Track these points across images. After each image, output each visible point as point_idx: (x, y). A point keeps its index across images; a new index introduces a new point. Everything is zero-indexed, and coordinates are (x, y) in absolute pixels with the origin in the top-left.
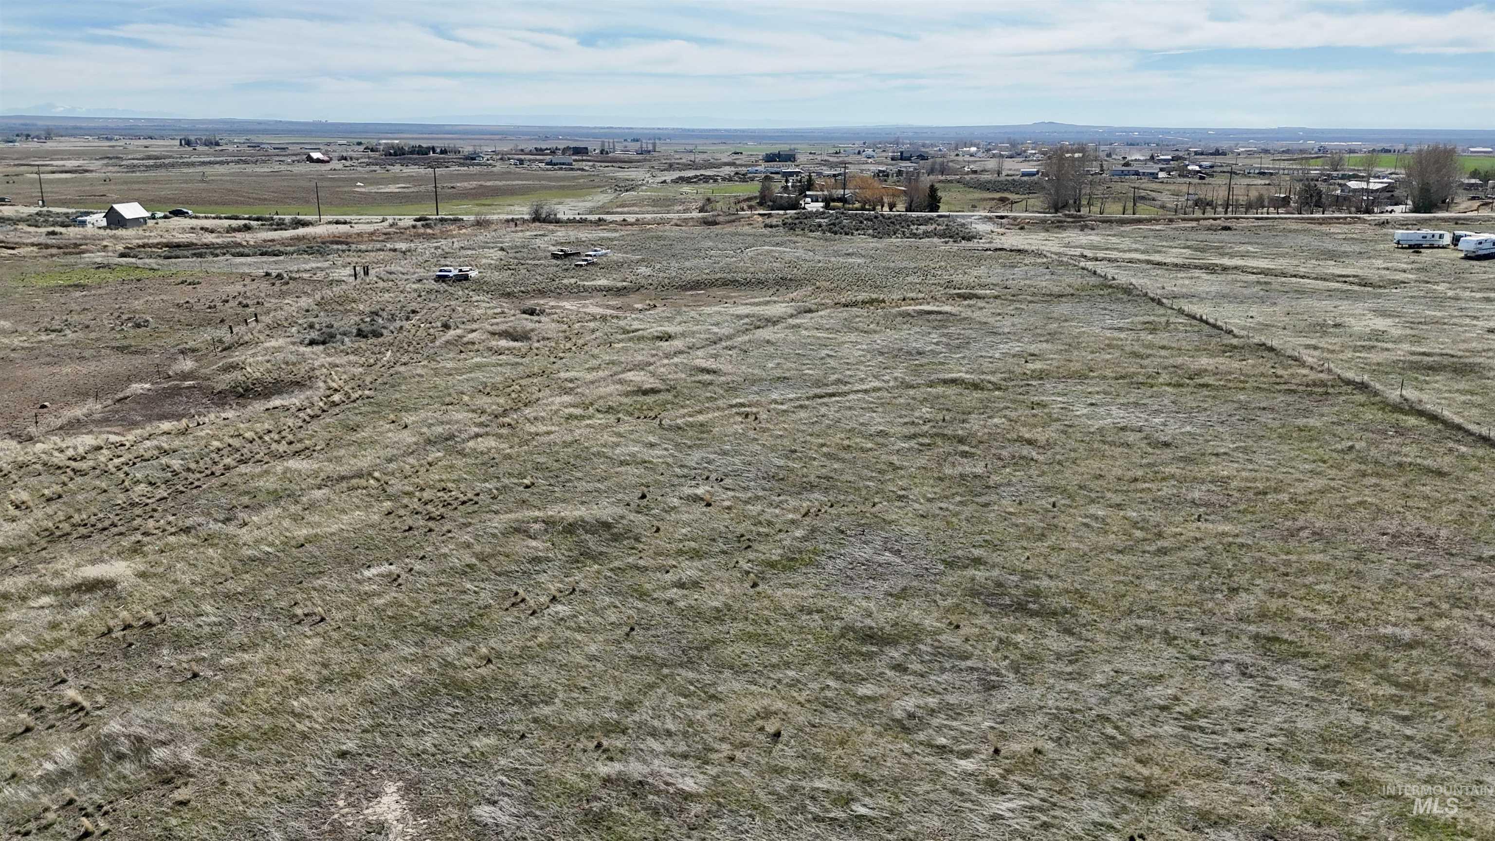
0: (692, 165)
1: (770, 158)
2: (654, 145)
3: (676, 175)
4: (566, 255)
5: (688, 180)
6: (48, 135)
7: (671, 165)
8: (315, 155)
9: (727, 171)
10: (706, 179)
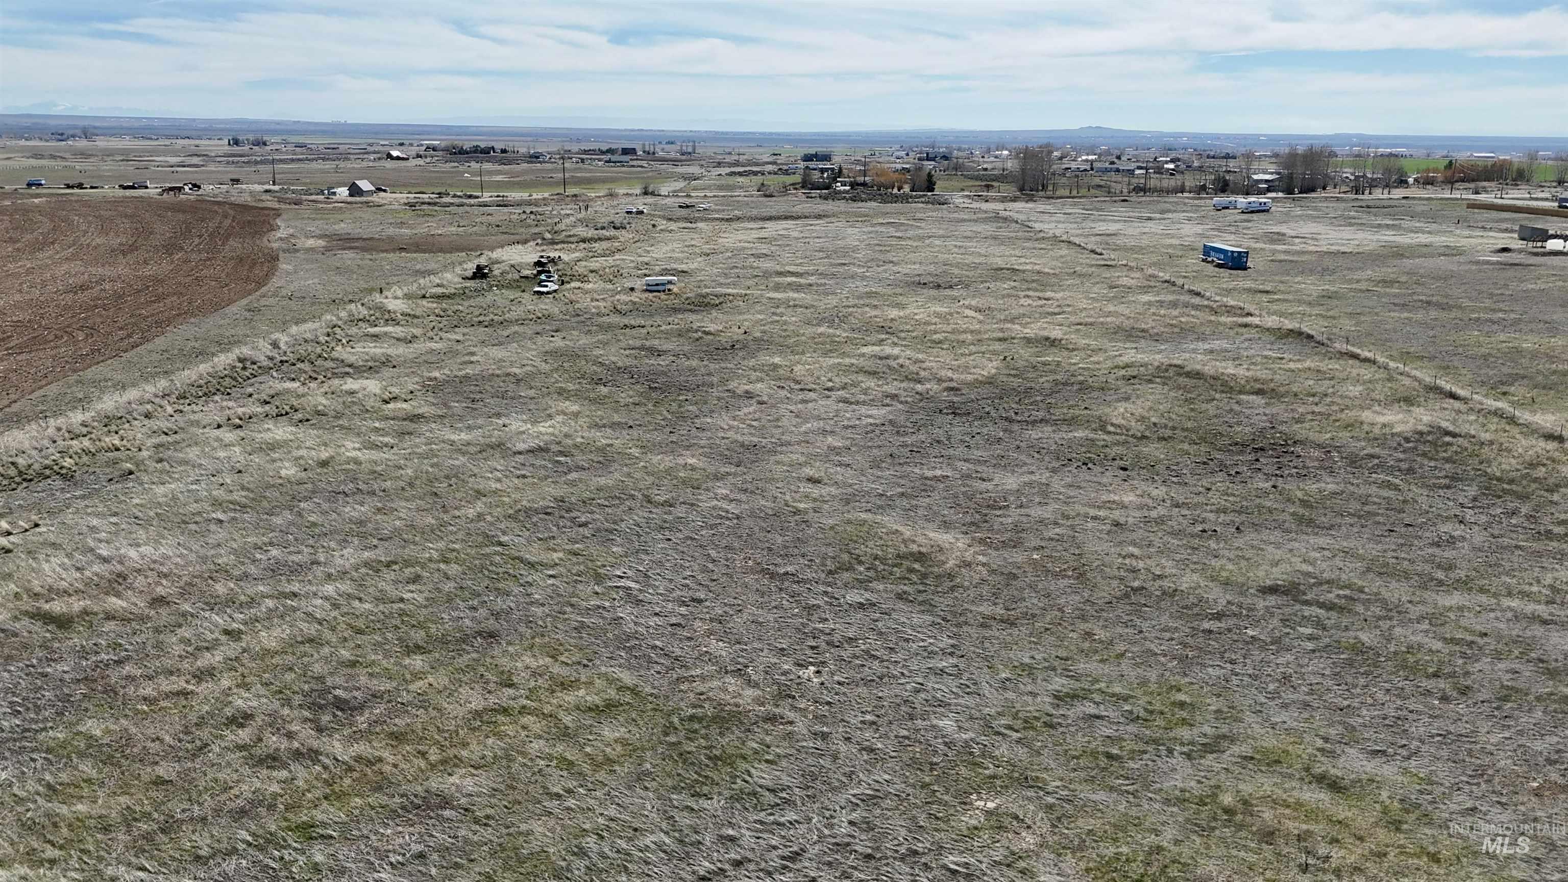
0: (737, 164)
1: (808, 158)
2: (694, 147)
3: (728, 170)
4: (688, 207)
5: (740, 174)
6: (87, 133)
7: (719, 163)
8: (395, 153)
9: (770, 168)
10: (755, 173)
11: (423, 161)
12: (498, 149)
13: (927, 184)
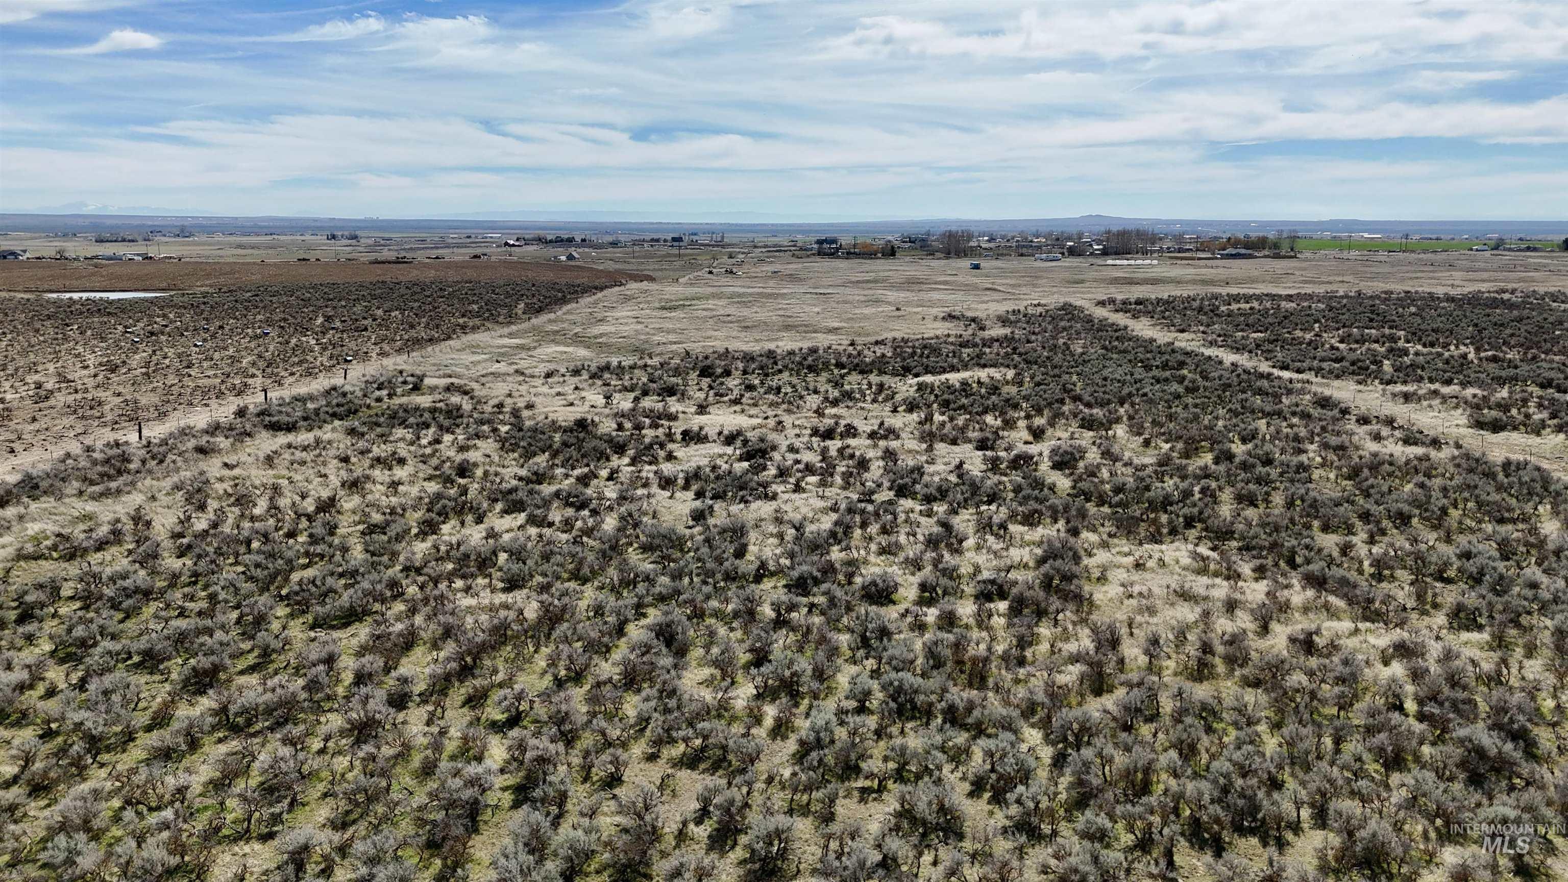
11: (535, 247)
12: (578, 239)
13: (890, 252)
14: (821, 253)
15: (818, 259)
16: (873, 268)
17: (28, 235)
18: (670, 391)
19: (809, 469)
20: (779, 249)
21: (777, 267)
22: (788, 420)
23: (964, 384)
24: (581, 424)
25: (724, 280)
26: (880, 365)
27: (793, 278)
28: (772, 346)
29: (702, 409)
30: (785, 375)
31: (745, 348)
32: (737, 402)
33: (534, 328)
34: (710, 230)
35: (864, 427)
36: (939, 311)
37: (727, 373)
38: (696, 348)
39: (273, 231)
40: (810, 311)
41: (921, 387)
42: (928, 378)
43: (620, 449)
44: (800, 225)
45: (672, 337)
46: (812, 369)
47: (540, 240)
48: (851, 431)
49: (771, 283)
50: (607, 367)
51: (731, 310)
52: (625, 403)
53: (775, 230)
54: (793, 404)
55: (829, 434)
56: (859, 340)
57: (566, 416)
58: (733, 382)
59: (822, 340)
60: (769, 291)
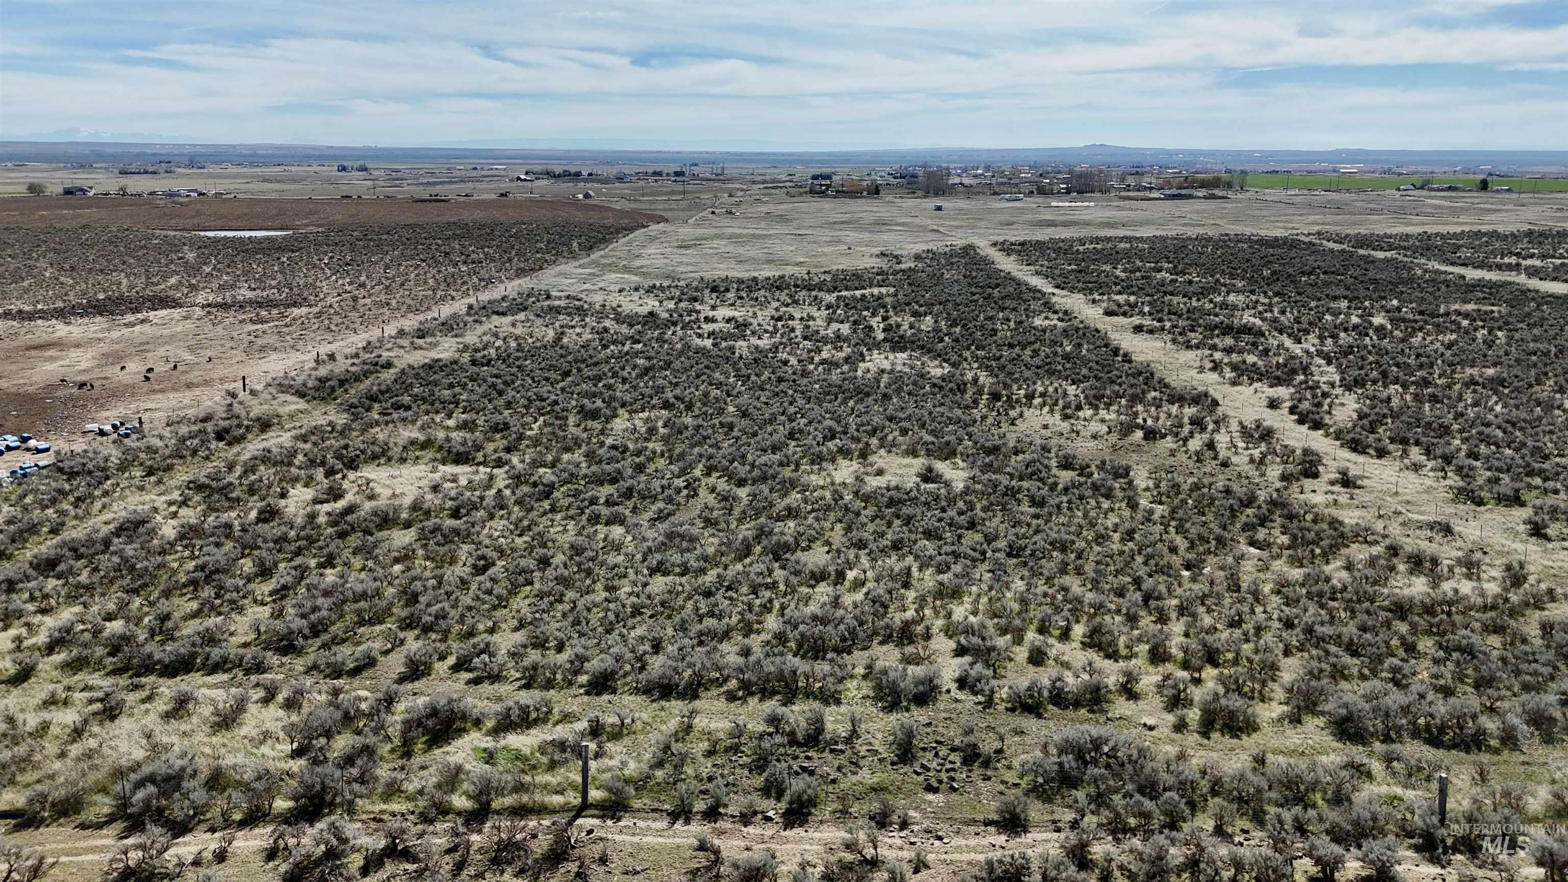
11: (545, 182)
12: (585, 173)
13: (875, 191)
14: (812, 192)
15: (808, 198)
16: (853, 209)
17: (46, 166)
18: (695, 300)
19: (766, 331)
20: (774, 184)
21: (770, 208)
22: (759, 313)
23: (863, 296)
24: (651, 314)
25: (727, 221)
26: (820, 287)
27: (782, 219)
28: (756, 274)
29: (713, 308)
30: (762, 292)
31: (739, 275)
32: (732, 305)
33: (593, 262)
34: (711, 160)
35: (797, 315)
36: (876, 250)
37: (727, 290)
38: (708, 276)
39: (280, 161)
40: (785, 249)
41: (838, 298)
42: (844, 293)
43: (675, 324)
44: (801, 154)
45: (690, 268)
46: (778, 288)
47: (549, 174)
48: (791, 318)
49: (763, 224)
50: (654, 286)
51: (730, 248)
52: (671, 305)
53: (775, 160)
54: (763, 305)
55: (780, 319)
56: (813, 271)
57: (644, 310)
58: (731, 295)
59: (789, 271)
60: (760, 232)
